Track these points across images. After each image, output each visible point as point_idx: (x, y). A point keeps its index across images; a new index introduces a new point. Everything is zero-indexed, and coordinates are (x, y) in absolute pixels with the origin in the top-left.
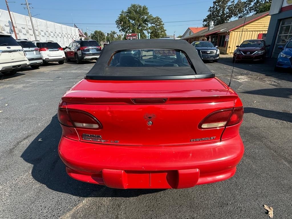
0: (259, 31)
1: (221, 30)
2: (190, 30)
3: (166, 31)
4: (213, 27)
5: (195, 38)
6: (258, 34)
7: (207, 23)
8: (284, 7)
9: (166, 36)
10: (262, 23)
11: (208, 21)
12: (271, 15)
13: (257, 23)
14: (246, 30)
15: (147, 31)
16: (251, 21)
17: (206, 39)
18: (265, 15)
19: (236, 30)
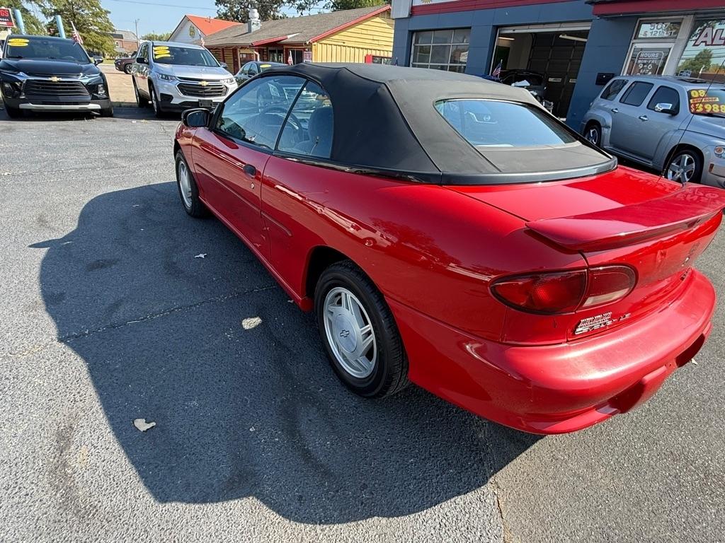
0: (366, 49)
1: (289, 37)
2: (190, 24)
3: (109, 16)
4: (260, 25)
5: (223, 49)
6: (365, 55)
7: (226, 8)
8: (416, 6)
9: (114, 30)
10: (369, 32)
11: (229, 5)
12: (396, 19)
13: (360, 31)
14: (342, 44)
15: (40, 6)
16: (349, 24)
17: (256, 55)
18: (371, 15)
19: (324, 42)
